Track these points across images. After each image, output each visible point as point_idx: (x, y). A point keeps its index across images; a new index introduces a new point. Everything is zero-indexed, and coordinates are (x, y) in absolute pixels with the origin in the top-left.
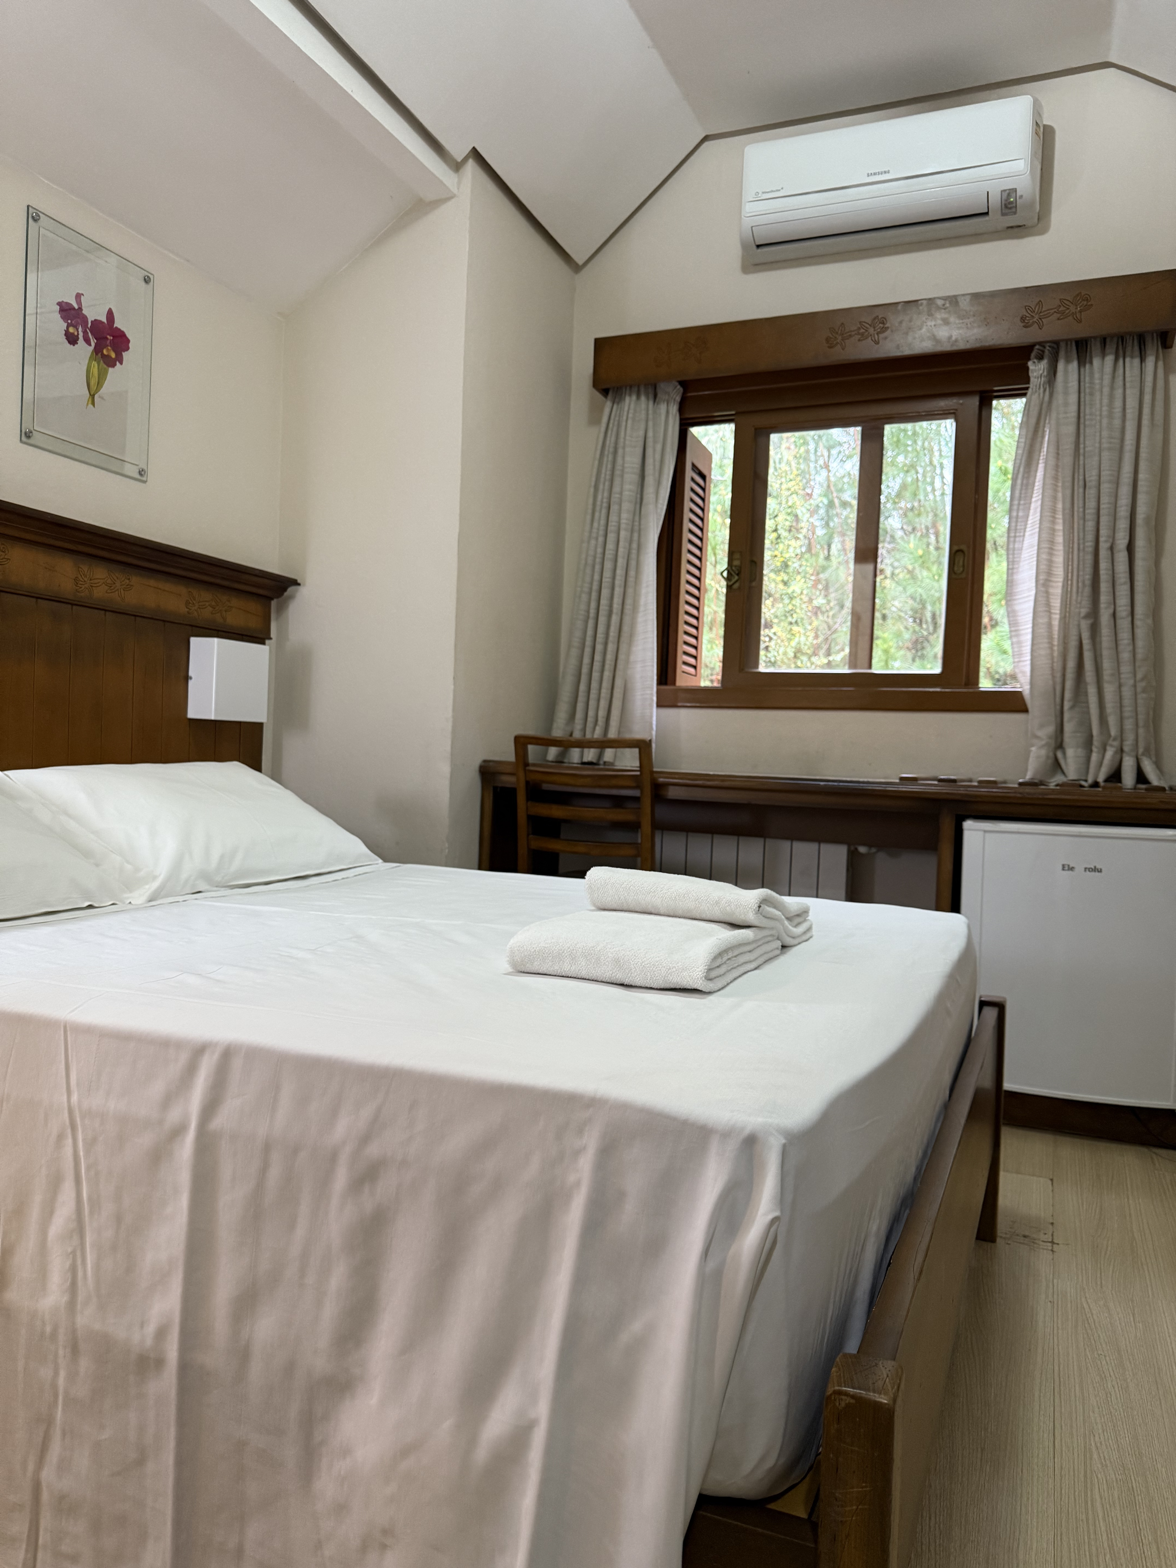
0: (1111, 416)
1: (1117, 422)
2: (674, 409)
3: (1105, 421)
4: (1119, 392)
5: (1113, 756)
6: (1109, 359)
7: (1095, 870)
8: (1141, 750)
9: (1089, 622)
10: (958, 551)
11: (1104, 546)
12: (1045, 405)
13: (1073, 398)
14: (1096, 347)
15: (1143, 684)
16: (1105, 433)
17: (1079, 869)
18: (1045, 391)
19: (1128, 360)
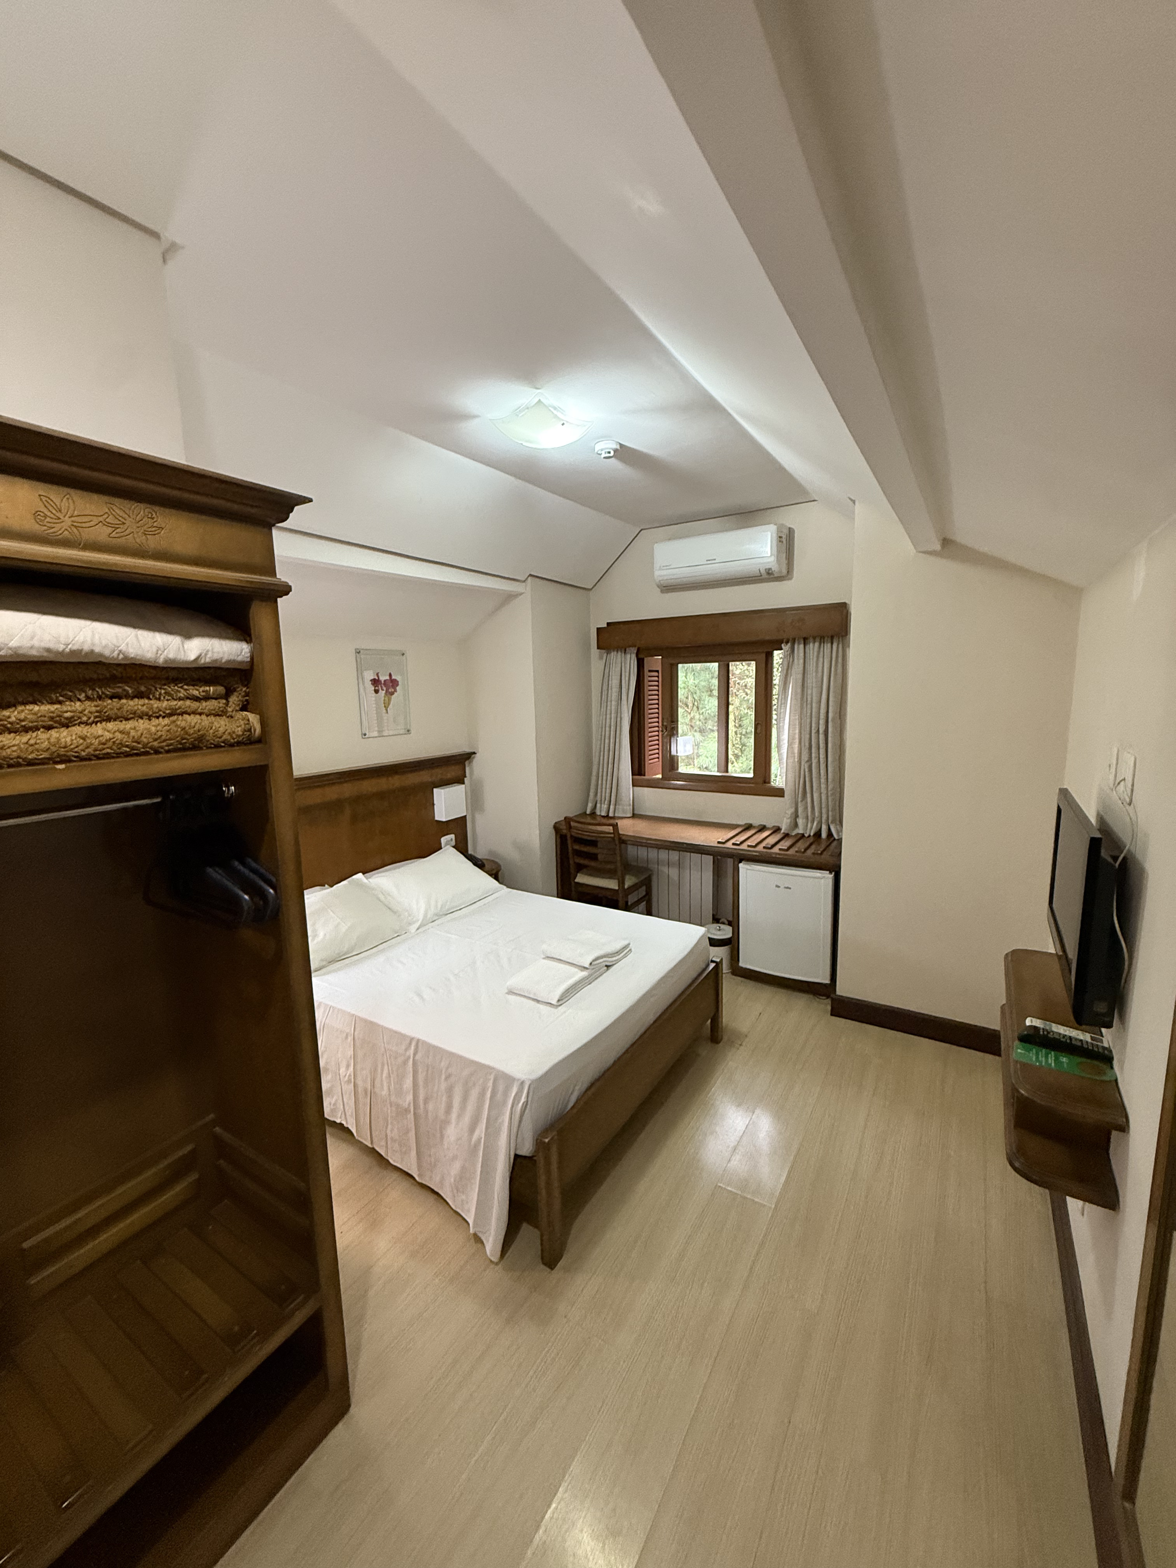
0: (817, 672)
1: (820, 674)
2: (634, 656)
3: (814, 674)
4: (821, 659)
5: (817, 824)
6: (817, 644)
7: (788, 888)
8: (830, 822)
9: (808, 764)
10: (758, 724)
11: (813, 731)
12: (790, 663)
13: (802, 661)
14: (811, 639)
15: (831, 792)
16: (814, 680)
17: (782, 887)
18: (790, 657)
19: (825, 644)
